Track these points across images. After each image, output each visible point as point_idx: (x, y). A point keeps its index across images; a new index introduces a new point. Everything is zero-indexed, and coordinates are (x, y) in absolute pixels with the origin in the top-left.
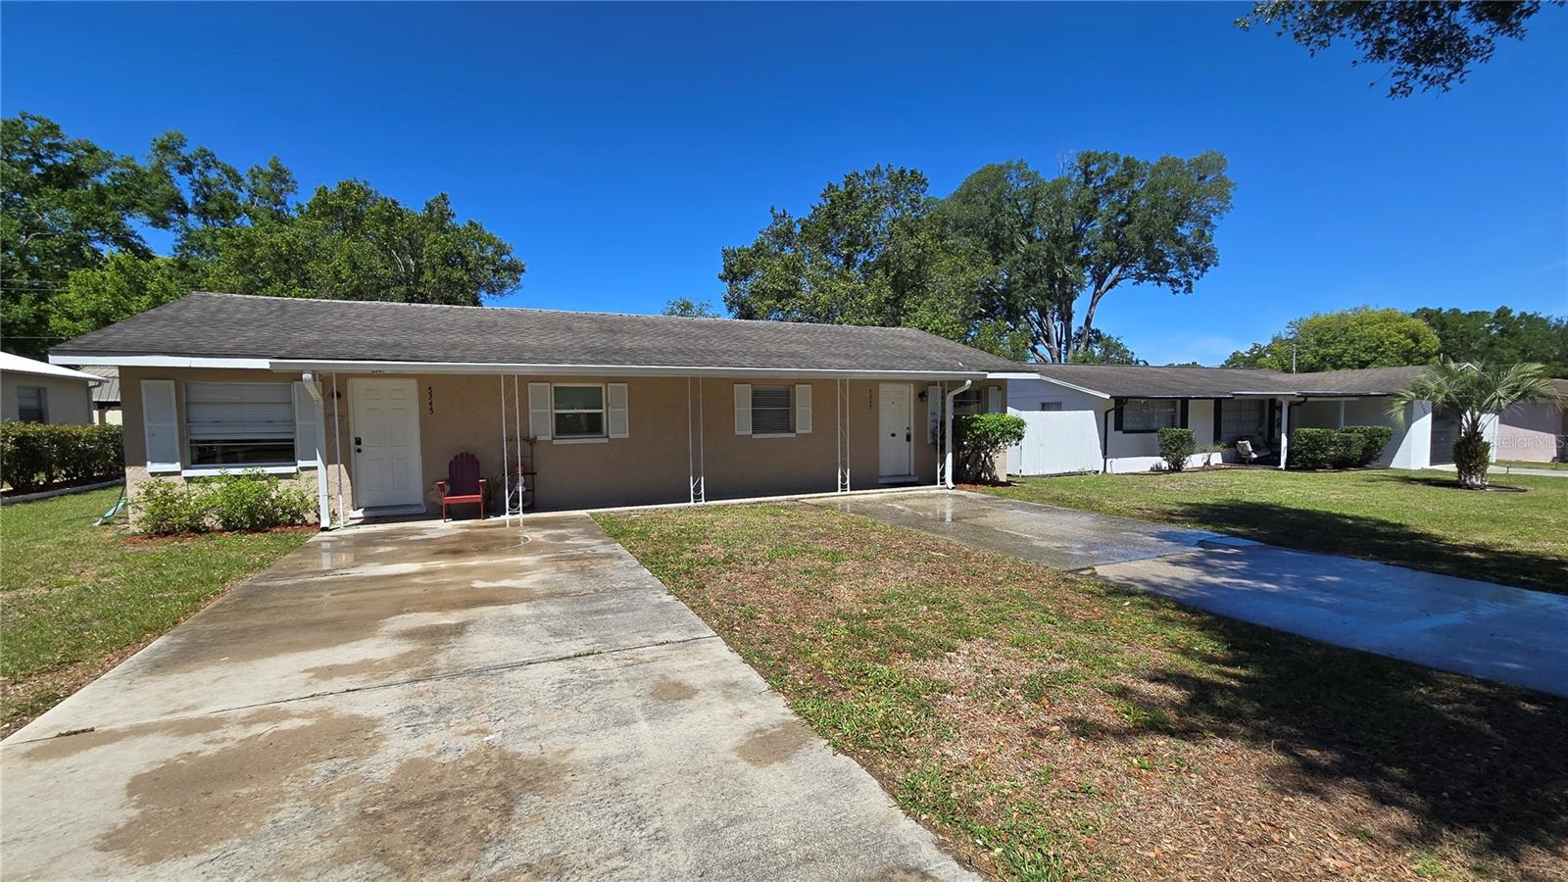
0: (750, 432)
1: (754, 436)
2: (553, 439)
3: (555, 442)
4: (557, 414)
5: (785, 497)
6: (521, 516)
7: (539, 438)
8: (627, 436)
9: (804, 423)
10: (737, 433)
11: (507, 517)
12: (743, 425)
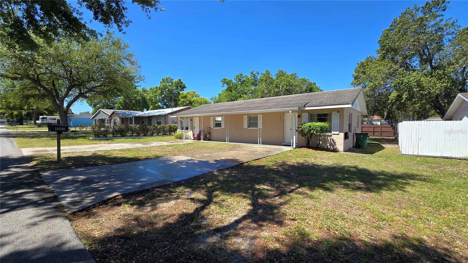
0: (247, 127)
1: (248, 128)
2: (214, 127)
3: (214, 128)
4: (216, 123)
5: (245, 144)
6: (203, 141)
7: (212, 127)
8: (224, 127)
9: (260, 125)
10: (244, 127)
11: (201, 141)
12: (246, 126)
